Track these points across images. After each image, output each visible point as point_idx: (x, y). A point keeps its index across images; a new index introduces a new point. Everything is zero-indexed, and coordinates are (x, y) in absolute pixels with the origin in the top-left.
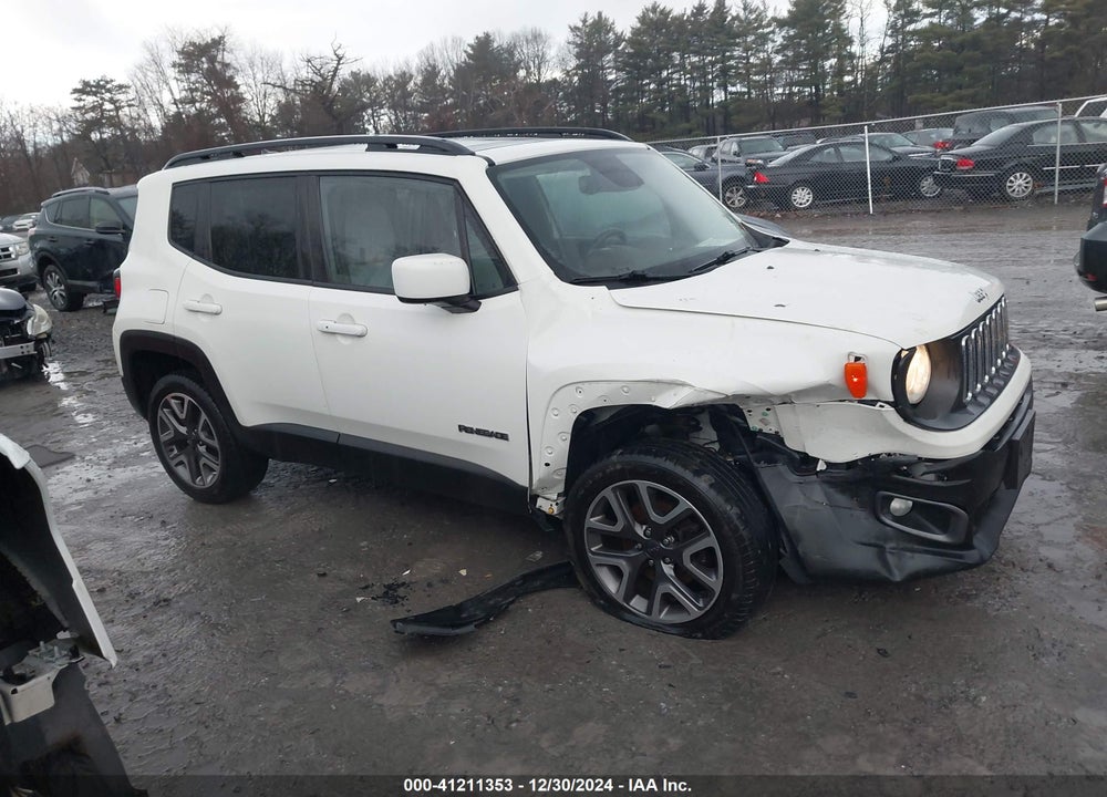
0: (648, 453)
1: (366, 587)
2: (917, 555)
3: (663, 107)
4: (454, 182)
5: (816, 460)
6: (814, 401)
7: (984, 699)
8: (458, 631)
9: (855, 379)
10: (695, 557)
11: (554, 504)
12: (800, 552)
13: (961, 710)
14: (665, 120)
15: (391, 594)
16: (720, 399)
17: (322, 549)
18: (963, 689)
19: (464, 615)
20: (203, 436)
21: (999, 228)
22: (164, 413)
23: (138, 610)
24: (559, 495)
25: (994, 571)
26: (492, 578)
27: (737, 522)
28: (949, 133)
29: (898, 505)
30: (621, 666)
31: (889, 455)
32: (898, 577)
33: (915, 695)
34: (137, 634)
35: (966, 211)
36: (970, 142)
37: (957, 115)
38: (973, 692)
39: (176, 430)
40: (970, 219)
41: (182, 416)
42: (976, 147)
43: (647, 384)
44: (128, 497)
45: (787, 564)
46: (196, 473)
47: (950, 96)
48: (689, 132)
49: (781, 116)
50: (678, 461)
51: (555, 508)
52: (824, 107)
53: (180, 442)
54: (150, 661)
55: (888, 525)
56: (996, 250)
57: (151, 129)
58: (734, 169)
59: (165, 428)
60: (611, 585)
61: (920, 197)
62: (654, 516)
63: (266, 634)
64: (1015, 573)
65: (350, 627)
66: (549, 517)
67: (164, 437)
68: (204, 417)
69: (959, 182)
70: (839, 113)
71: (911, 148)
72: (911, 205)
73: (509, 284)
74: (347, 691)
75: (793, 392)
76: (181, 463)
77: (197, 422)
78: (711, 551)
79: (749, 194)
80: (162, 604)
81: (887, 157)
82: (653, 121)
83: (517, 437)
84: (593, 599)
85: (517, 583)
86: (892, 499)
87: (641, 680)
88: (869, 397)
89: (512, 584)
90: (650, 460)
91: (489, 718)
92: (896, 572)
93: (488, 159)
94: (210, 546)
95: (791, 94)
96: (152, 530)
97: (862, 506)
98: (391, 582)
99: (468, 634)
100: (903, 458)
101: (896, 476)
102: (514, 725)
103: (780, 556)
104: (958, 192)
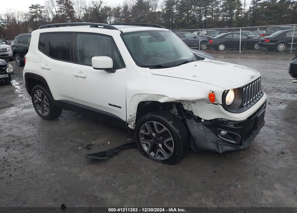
0: (156, 114)
1: (82, 145)
2: (227, 146)
3: (188, 21)
4: (111, 37)
5: (202, 119)
6: (201, 103)
7: (239, 186)
8: (103, 158)
9: (212, 98)
10: (167, 143)
11: (133, 126)
12: (196, 144)
13: (232, 188)
14: (189, 24)
15: (88, 147)
16: (175, 101)
17: (73, 134)
18: (234, 183)
19: (106, 154)
20: (45, 102)
21: (274, 59)
22: (35, 95)
23: (22, 147)
24: (134, 124)
25: (250, 152)
26: (116, 145)
27: (178, 134)
28: (265, 32)
29: (223, 132)
30: (145, 170)
31: (221, 119)
32: (221, 152)
33: (221, 184)
34: (20, 154)
35: (266, 54)
36: (269, 35)
37: (267, 27)
38: (237, 183)
39: (38, 100)
40: (267, 56)
41: (40, 96)
42: (271, 36)
43: (157, 96)
44: (25, 117)
45: (192, 146)
46: (43, 112)
47: (267, 22)
48: (195, 28)
49: (220, 25)
50: (164, 117)
51: (133, 127)
52: (232, 23)
53: (40, 103)
54: (21, 161)
55: (220, 138)
56: (271, 65)
57: (49, 19)
58: (204, 38)
59: (36, 99)
60: (146, 149)
61: (254, 49)
62: (157, 131)
63: (53, 156)
64: (256, 153)
65: (76, 155)
66: (131, 130)
67: (35, 102)
68: (45, 97)
69: (265, 46)
70: (237, 25)
71: (253, 36)
72: (251, 51)
73: (124, 66)
74: (71, 172)
75: (196, 100)
76: (39, 109)
77: (44, 98)
78: (171, 141)
79: (207, 45)
80: (28, 146)
81: (246, 37)
82: (185, 24)
83: (123, 108)
84: (141, 152)
85: (122, 147)
86: (221, 131)
87: (149, 174)
88: (215, 103)
89: (121, 147)
90: (157, 116)
91: (107, 182)
92: (221, 150)
93: (121, 31)
94: (44, 131)
95: (224, 19)
96: (30, 126)
97: (213, 132)
98: (89, 144)
99: (107, 159)
100: (224, 120)
101: (222, 125)
102: (113, 184)
103: (190, 144)
104: (264, 48)
